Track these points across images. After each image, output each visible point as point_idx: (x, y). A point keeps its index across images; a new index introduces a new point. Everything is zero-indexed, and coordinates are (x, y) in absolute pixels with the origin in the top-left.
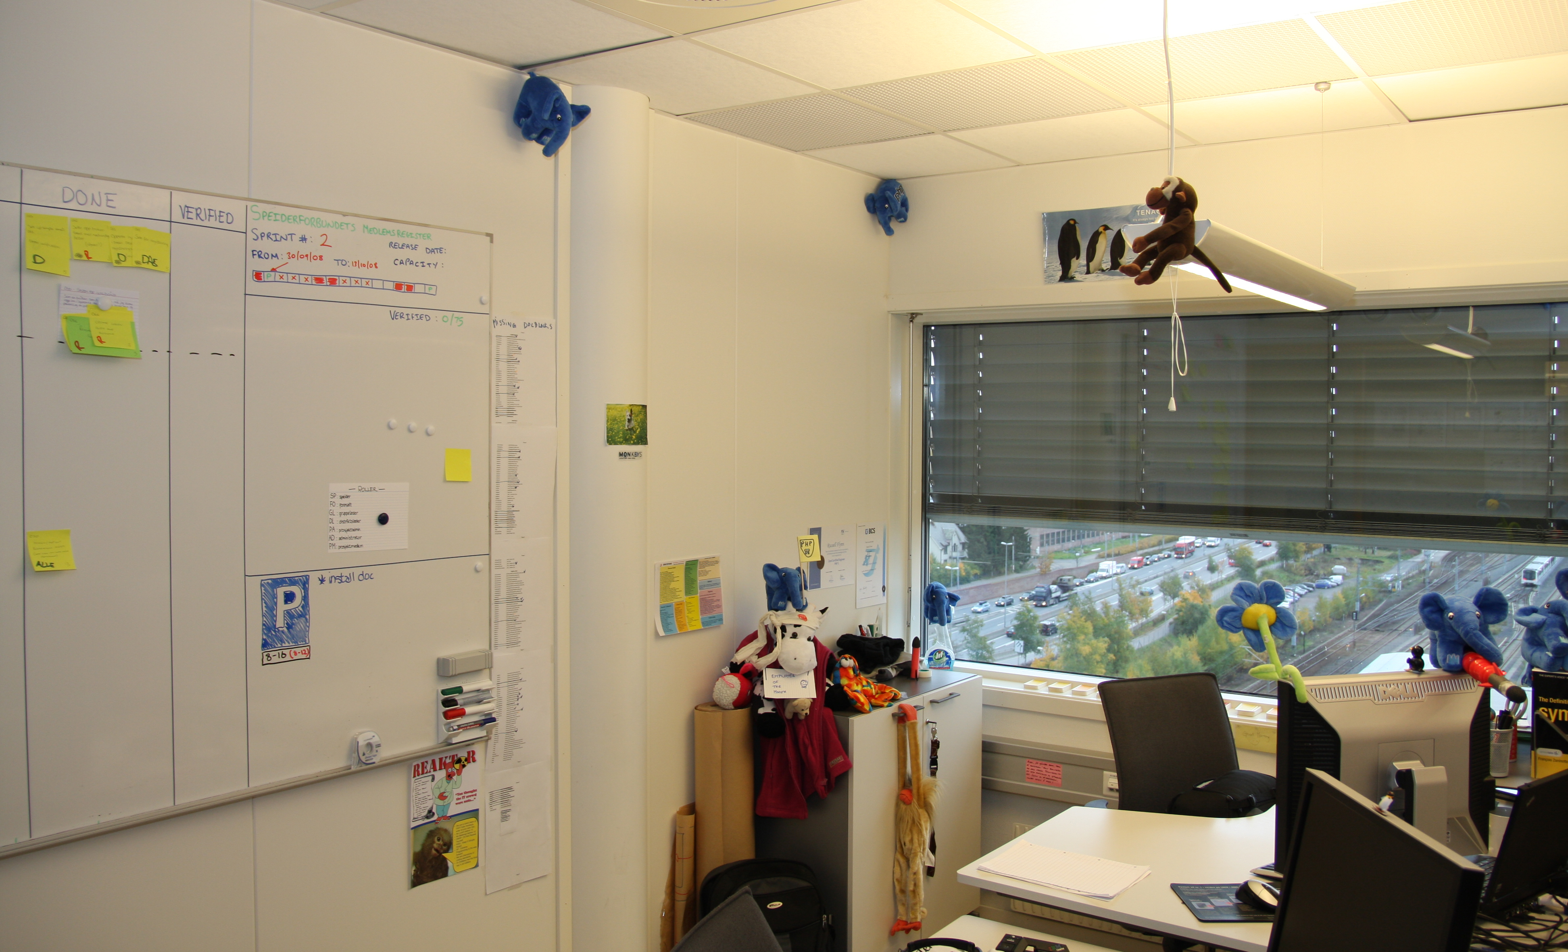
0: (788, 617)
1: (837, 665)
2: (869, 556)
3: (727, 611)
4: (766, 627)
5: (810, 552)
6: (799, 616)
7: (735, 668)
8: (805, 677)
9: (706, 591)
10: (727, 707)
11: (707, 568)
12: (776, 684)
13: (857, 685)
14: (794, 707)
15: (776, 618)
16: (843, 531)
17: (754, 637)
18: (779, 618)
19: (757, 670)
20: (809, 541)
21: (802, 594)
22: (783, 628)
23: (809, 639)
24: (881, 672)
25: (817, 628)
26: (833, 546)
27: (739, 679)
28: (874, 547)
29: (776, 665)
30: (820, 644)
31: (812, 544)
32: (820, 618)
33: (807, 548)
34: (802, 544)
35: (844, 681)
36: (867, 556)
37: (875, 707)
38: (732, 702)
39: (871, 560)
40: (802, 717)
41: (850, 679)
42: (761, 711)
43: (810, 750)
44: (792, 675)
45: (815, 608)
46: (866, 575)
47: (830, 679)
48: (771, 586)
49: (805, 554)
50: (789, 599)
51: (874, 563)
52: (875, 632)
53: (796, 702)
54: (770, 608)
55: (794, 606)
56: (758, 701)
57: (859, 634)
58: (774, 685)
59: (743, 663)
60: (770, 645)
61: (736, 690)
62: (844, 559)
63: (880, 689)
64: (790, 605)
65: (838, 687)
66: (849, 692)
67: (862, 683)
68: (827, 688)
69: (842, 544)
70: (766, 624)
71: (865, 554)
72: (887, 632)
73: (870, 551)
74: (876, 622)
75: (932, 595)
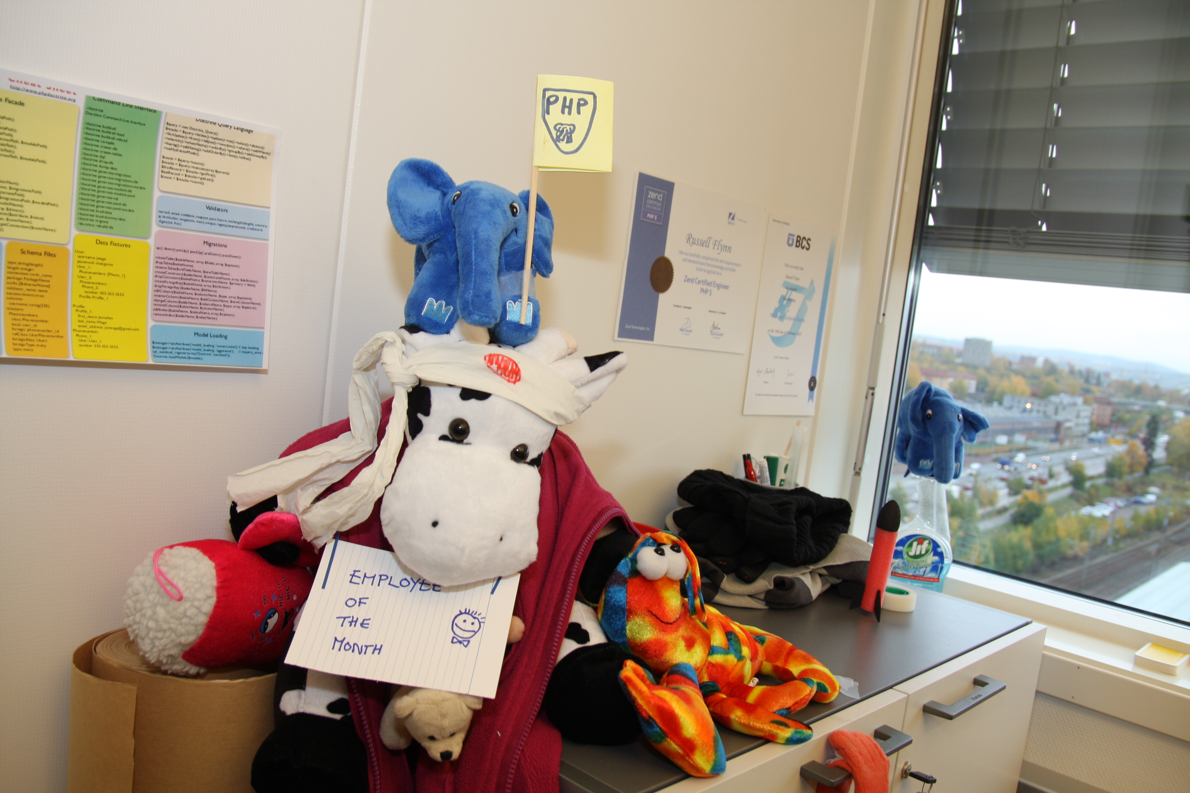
2: (790, 300)
24: (783, 583)
28: (804, 283)
36: (783, 298)
39: (792, 311)
46: (777, 341)
51: (798, 317)
52: (780, 475)
57: (741, 475)
62: (725, 287)
69: (726, 248)
71: (784, 291)
72: (806, 479)
73: (794, 289)
74: (786, 454)
75: (924, 409)
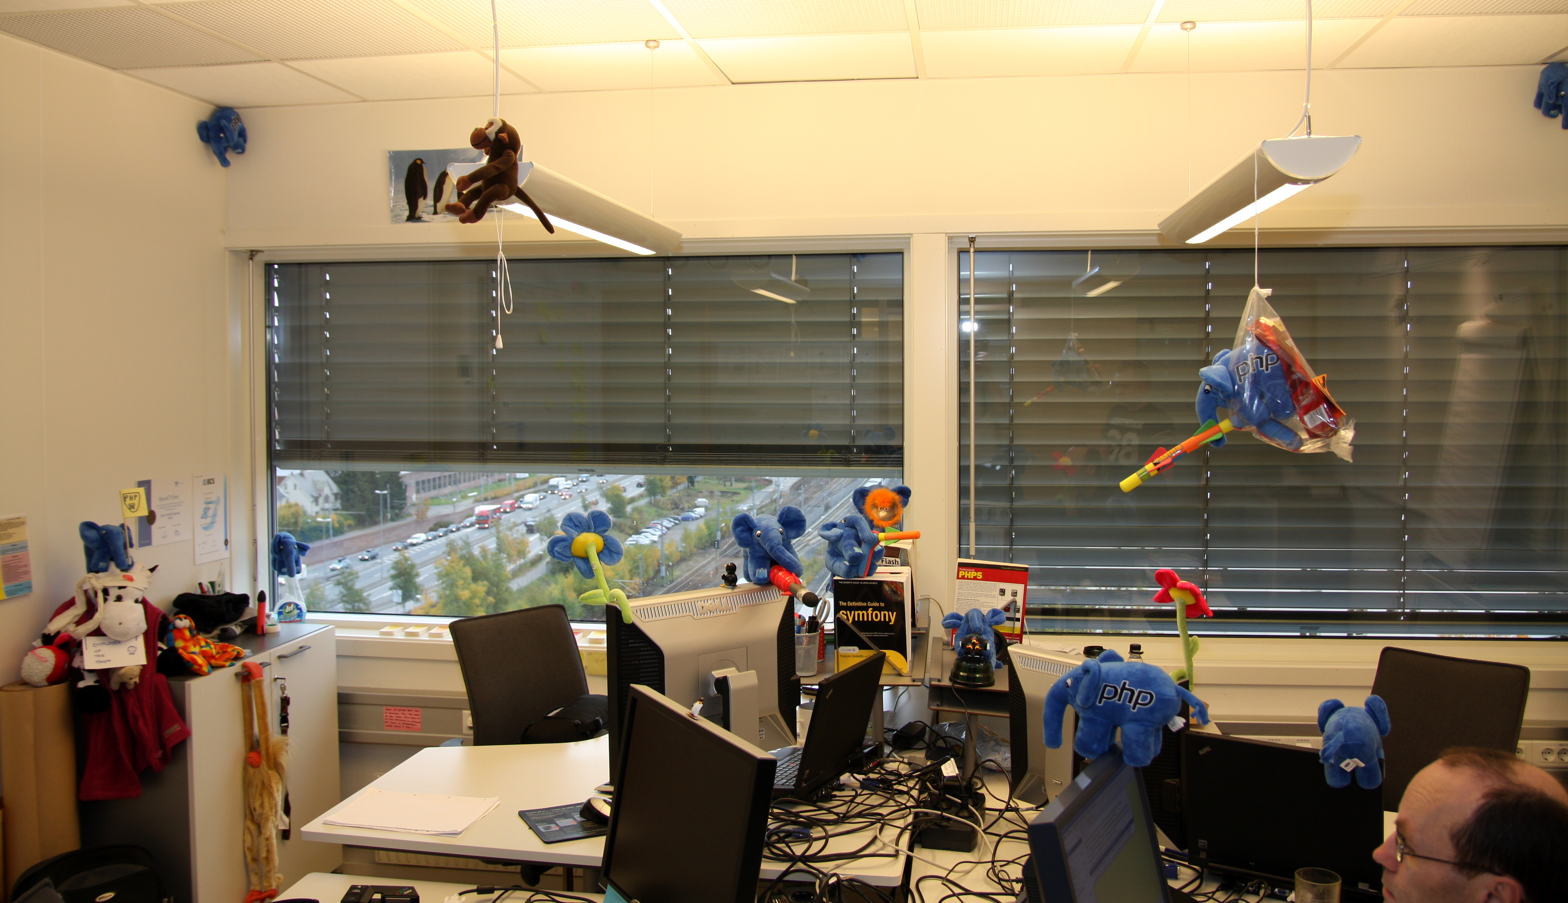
0: (111, 578)
1: (171, 627)
2: (209, 509)
3: (37, 577)
4: (86, 592)
5: (136, 507)
6: (124, 576)
7: (48, 640)
8: (133, 643)
9: (9, 556)
10: (39, 685)
11: (11, 531)
12: (98, 653)
13: (195, 646)
14: (121, 676)
15: (97, 580)
16: (177, 483)
17: (71, 603)
18: (99, 581)
19: (75, 640)
20: (133, 495)
21: (127, 553)
22: (106, 591)
23: (137, 601)
24: (224, 631)
25: (146, 588)
26: (166, 499)
27: (54, 651)
28: (214, 499)
29: (98, 632)
30: (151, 606)
31: (137, 498)
32: (148, 577)
33: (132, 502)
34: (125, 498)
35: (179, 644)
36: (206, 509)
37: (214, 668)
38: (45, 678)
39: (211, 513)
40: (131, 687)
41: (185, 640)
42: (81, 684)
43: (141, 722)
44: (117, 642)
45: (143, 567)
46: (205, 528)
47: (162, 641)
48: (90, 546)
49: (130, 509)
50: (112, 559)
51: (214, 516)
52: (217, 589)
53: (122, 671)
54: (90, 570)
55: (118, 566)
56: (79, 674)
57: (199, 592)
58: (96, 654)
59: (58, 633)
60: (91, 610)
61: (50, 665)
62: (178, 513)
63: (221, 648)
64: (113, 566)
65: (173, 650)
66: (185, 655)
67: (199, 644)
68: (159, 652)
69: (176, 497)
70: (85, 589)
71: (205, 506)
72: (231, 588)
73: (210, 503)
74: (218, 578)
75: (279, 546)
